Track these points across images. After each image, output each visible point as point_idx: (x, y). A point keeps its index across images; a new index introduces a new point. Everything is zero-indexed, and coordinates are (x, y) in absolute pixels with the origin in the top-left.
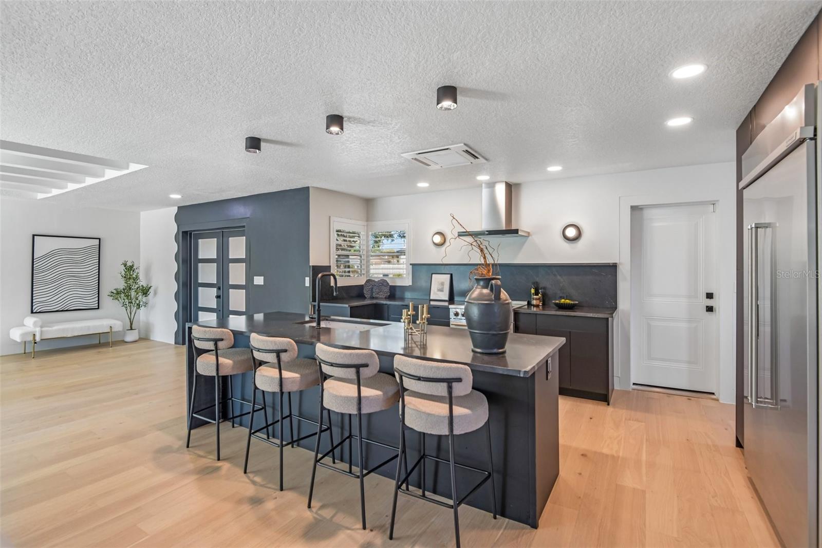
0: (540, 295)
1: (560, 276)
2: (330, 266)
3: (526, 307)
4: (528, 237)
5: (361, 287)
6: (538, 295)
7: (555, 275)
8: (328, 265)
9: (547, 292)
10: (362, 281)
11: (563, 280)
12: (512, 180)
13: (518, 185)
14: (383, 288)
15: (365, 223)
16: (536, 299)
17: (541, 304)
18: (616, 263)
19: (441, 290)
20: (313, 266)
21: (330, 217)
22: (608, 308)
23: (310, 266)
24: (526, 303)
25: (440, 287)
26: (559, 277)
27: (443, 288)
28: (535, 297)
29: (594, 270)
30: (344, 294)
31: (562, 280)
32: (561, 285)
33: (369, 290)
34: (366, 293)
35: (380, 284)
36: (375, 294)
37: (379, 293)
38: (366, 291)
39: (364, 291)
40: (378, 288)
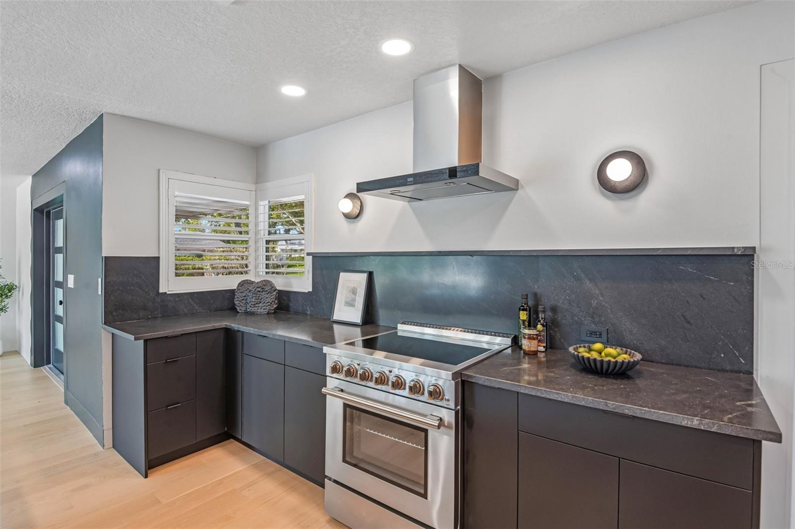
0: (539, 327)
1: (591, 280)
2: (159, 257)
3: (509, 351)
4: (516, 189)
5: (230, 294)
6: (535, 327)
7: (578, 279)
8: (158, 256)
9: (559, 317)
10: (231, 283)
11: (599, 292)
12: (480, 63)
13: (495, 78)
14: (264, 295)
15: (253, 187)
16: (531, 338)
17: (542, 349)
18: (754, 248)
19: (350, 304)
20: (105, 257)
21: (159, 170)
23: (102, 257)
24: (508, 341)
25: (350, 297)
26: (588, 284)
27: (354, 300)
28: (527, 331)
30: (196, 307)
31: (596, 291)
32: (594, 303)
33: (243, 300)
34: (239, 304)
35: (259, 289)
36: (250, 307)
37: (257, 305)
38: (238, 300)
39: (235, 300)
40: (256, 296)
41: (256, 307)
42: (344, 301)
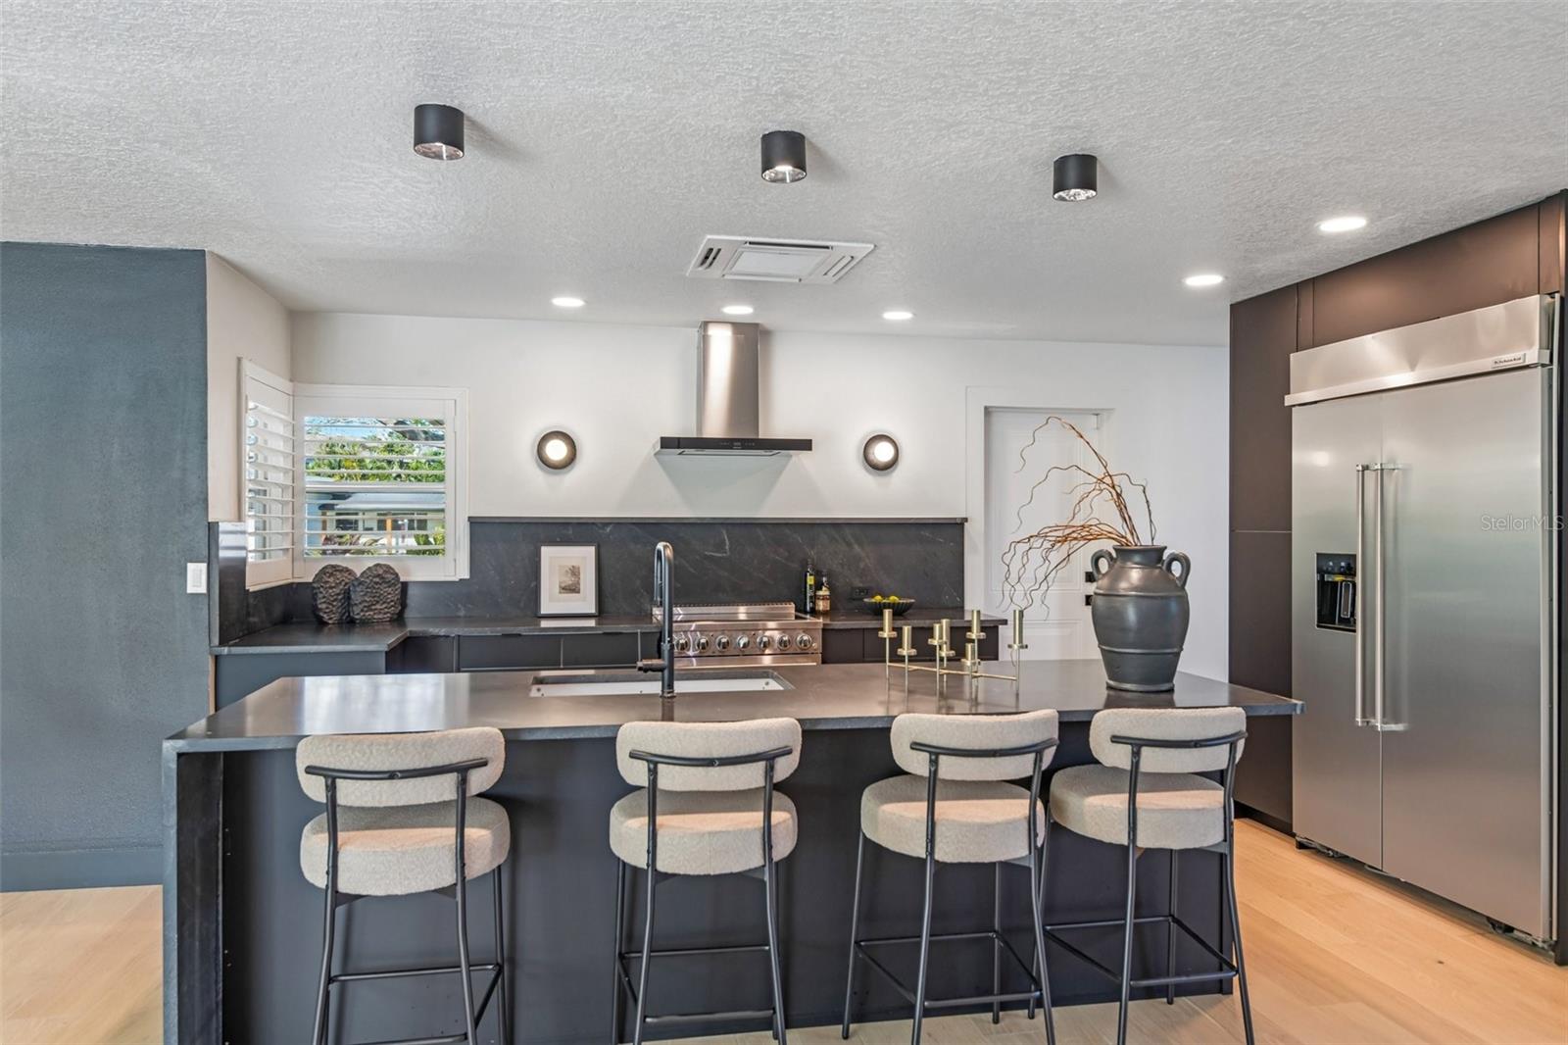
0: (824, 589)
1: (860, 545)
7: (849, 544)
11: (866, 555)
15: (286, 385)
18: (966, 518)
19: (572, 589)
20: (214, 523)
21: (239, 360)
22: (947, 608)
23: (209, 525)
25: (569, 581)
26: (857, 548)
27: (576, 583)
29: (922, 533)
31: (863, 554)
32: (862, 565)
33: (335, 600)
34: (327, 608)
35: (377, 580)
36: (362, 611)
37: (373, 607)
38: (324, 602)
39: (319, 602)
40: (372, 592)
41: (371, 610)
42: (558, 587)
